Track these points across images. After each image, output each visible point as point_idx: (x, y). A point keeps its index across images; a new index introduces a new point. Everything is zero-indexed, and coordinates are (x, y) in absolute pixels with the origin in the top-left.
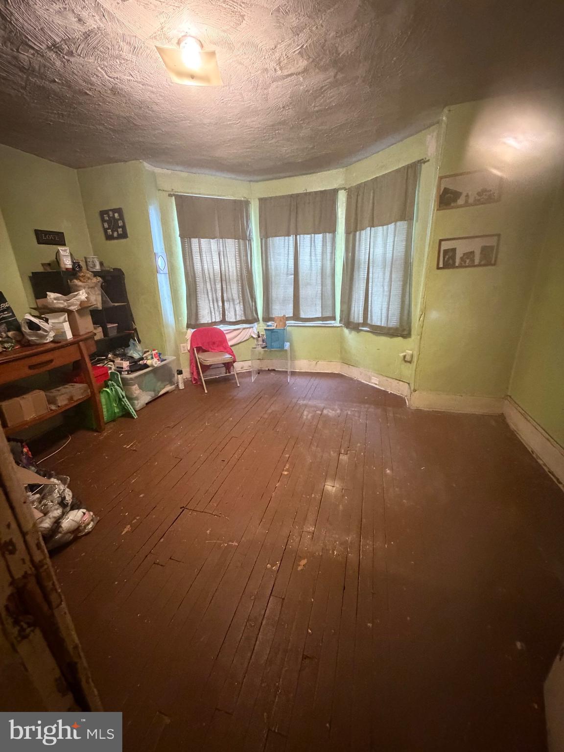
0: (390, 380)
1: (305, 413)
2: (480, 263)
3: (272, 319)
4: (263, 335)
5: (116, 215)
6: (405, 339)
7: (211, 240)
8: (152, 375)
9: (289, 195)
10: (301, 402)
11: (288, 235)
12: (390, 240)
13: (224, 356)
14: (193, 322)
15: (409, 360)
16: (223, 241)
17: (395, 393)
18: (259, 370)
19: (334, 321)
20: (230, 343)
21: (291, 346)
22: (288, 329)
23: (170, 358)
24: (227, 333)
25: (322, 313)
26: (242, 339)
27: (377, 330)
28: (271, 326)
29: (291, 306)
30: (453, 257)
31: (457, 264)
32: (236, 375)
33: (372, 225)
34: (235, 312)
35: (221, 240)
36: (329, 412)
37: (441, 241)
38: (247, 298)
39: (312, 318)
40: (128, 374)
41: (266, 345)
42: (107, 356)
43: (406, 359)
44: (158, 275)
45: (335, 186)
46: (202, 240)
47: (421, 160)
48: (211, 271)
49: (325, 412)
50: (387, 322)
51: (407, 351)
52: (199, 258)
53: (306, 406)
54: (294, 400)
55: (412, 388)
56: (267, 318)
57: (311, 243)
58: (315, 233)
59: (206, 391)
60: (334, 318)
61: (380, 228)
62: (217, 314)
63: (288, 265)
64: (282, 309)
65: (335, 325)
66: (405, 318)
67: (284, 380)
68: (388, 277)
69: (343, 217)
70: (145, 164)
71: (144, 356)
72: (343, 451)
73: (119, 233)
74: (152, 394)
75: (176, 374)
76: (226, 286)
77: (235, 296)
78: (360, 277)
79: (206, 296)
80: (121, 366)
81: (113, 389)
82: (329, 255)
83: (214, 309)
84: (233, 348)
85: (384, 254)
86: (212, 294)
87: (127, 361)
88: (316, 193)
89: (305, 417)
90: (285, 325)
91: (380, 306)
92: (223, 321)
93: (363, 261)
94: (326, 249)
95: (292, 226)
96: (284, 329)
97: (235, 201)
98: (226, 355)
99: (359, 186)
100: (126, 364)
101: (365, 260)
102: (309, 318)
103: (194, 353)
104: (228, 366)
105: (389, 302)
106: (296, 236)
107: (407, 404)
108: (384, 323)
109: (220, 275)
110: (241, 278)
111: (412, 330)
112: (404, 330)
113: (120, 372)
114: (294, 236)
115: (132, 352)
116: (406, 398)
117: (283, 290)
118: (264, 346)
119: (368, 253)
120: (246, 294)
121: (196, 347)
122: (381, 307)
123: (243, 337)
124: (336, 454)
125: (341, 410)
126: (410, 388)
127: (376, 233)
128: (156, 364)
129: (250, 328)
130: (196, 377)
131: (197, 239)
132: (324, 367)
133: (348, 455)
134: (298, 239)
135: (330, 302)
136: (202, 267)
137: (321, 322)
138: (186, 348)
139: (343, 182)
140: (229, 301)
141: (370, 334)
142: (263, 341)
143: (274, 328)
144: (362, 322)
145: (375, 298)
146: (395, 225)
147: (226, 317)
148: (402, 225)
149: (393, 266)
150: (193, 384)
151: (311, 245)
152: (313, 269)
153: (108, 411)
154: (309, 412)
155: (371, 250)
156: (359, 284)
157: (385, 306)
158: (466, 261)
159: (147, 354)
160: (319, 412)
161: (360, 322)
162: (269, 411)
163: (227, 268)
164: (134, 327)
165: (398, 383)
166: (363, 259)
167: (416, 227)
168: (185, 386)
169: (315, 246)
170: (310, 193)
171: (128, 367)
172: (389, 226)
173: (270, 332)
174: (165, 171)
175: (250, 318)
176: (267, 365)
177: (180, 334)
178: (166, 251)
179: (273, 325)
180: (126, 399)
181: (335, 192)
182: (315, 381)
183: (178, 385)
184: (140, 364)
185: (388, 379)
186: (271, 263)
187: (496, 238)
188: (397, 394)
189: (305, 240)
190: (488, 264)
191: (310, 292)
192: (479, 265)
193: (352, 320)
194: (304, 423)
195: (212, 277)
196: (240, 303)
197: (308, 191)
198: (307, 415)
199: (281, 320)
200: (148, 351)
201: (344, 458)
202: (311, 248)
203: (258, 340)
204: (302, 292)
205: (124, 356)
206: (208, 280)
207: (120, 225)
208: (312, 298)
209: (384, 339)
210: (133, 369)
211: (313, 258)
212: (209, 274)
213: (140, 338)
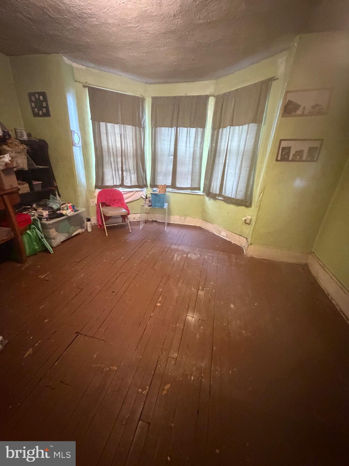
0: (234, 235)
1: (176, 255)
2: (306, 159)
3: (156, 186)
4: (150, 197)
5: (41, 97)
6: (247, 208)
7: (115, 124)
8: (66, 222)
9: (174, 96)
10: (173, 247)
11: (172, 127)
12: (244, 136)
13: (121, 210)
14: (100, 184)
15: (248, 223)
16: (124, 126)
17: (236, 244)
18: (145, 220)
19: (199, 191)
20: (126, 201)
21: (169, 206)
22: (167, 194)
23: (81, 209)
24: (124, 194)
25: (191, 184)
26: (135, 198)
27: (228, 200)
28: (155, 191)
29: (170, 178)
30: (288, 154)
31: (290, 159)
32: (129, 224)
33: (232, 125)
34: (131, 179)
35: (123, 125)
36: (193, 256)
37: (281, 140)
38: (139, 170)
39: (184, 188)
40: (47, 220)
41: (151, 204)
42: (32, 206)
43: (246, 222)
44: (74, 148)
45: (207, 93)
46: (109, 125)
47: (272, 78)
48: (114, 148)
49: (189, 255)
50: (236, 195)
51: (248, 216)
52: (106, 137)
53: (177, 250)
54: (168, 246)
55: (249, 243)
56: (153, 185)
57: (187, 134)
58: (190, 127)
59: (107, 235)
60: (199, 189)
61: (237, 127)
62: (118, 179)
63: (170, 149)
64: (164, 180)
65: (199, 194)
66: (249, 193)
67: (163, 229)
68: (240, 164)
69: (211, 118)
70: (65, 59)
71: (62, 207)
72: (200, 289)
73: (44, 112)
74: (67, 235)
75: (86, 221)
76: (125, 160)
77: (131, 168)
78: (220, 161)
79: (110, 166)
80: (41, 214)
81: (35, 232)
82: (199, 144)
83: (116, 176)
84: (128, 205)
85: (238, 146)
86: (115, 165)
87: (47, 211)
88: (193, 97)
89: (175, 259)
90: (165, 191)
91: (232, 183)
92: (122, 185)
93: (223, 150)
94: (198, 139)
95: (175, 120)
96: (165, 194)
97: (134, 97)
98: (122, 210)
99: (225, 94)
100: (45, 213)
101: (224, 150)
102: (183, 188)
103: (99, 207)
104: (124, 217)
105: (239, 181)
106: (177, 128)
107: (245, 253)
108: (234, 196)
109: (121, 151)
110: (136, 155)
111: (253, 203)
112: (247, 202)
113: (40, 219)
114: (176, 127)
115: (52, 203)
116: (244, 248)
117: (165, 166)
118: (149, 205)
119: (227, 145)
120: (139, 166)
121: (101, 203)
122: (233, 185)
123: (136, 197)
124: (195, 290)
125: (200, 255)
126: (248, 242)
127: (234, 130)
128: (70, 214)
129: (141, 191)
130: (101, 224)
131: (105, 123)
132: (190, 222)
133: (204, 291)
134: (178, 130)
135: (197, 178)
136: (108, 144)
137: (190, 191)
138: (94, 203)
139: (213, 91)
140: (127, 171)
141: (223, 203)
142: (150, 201)
143: (158, 193)
144: (218, 193)
145: (229, 178)
146: (248, 126)
147: (124, 182)
148: (253, 127)
149: (244, 156)
150: (98, 228)
151: (187, 135)
152: (188, 153)
153: (29, 248)
154: (178, 255)
155: (229, 143)
156: (218, 166)
157: (236, 183)
158: (297, 157)
159: (64, 205)
160: (185, 256)
161: (217, 193)
162: (151, 253)
163: (126, 147)
164: (56, 184)
165: (239, 237)
166: (223, 149)
167: (264, 129)
168: (92, 229)
169: (189, 136)
170: (189, 97)
171: (47, 215)
172: (244, 126)
173: (154, 196)
174: (81, 66)
175: (141, 184)
176: (151, 217)
177: (89, 191)
178: (80, 130)
179: (157, 191)
180: (44, 239)
181: (207, 97)
182: (183, 231)
183: (87, 229)
184: (57, 213)
185: (233, 234)
186: (158, 146)
187: (320, 142)
188: (238, 245)
189: (183, 131)
190: (312, 160)
191: (184, 169)
192: (306, 161)
193: (211, 191)
194: (175, 263)
195: (115, 152)
196: (134, 173)
197: (188, 95)
198: (177, 257)
199: (163, 188)
200: (65, 204)
201: (201, 293)
202: (187, 138)
203: (146, 201)
204: (179, 169)
205: (45, 207)
206: (112, 154)
207: (44, 106)
208: (186, 174)
209: (232, 207)
210: (51, 217)
211: (188, 145)
212: (113, 150)
213: (60, 193)
